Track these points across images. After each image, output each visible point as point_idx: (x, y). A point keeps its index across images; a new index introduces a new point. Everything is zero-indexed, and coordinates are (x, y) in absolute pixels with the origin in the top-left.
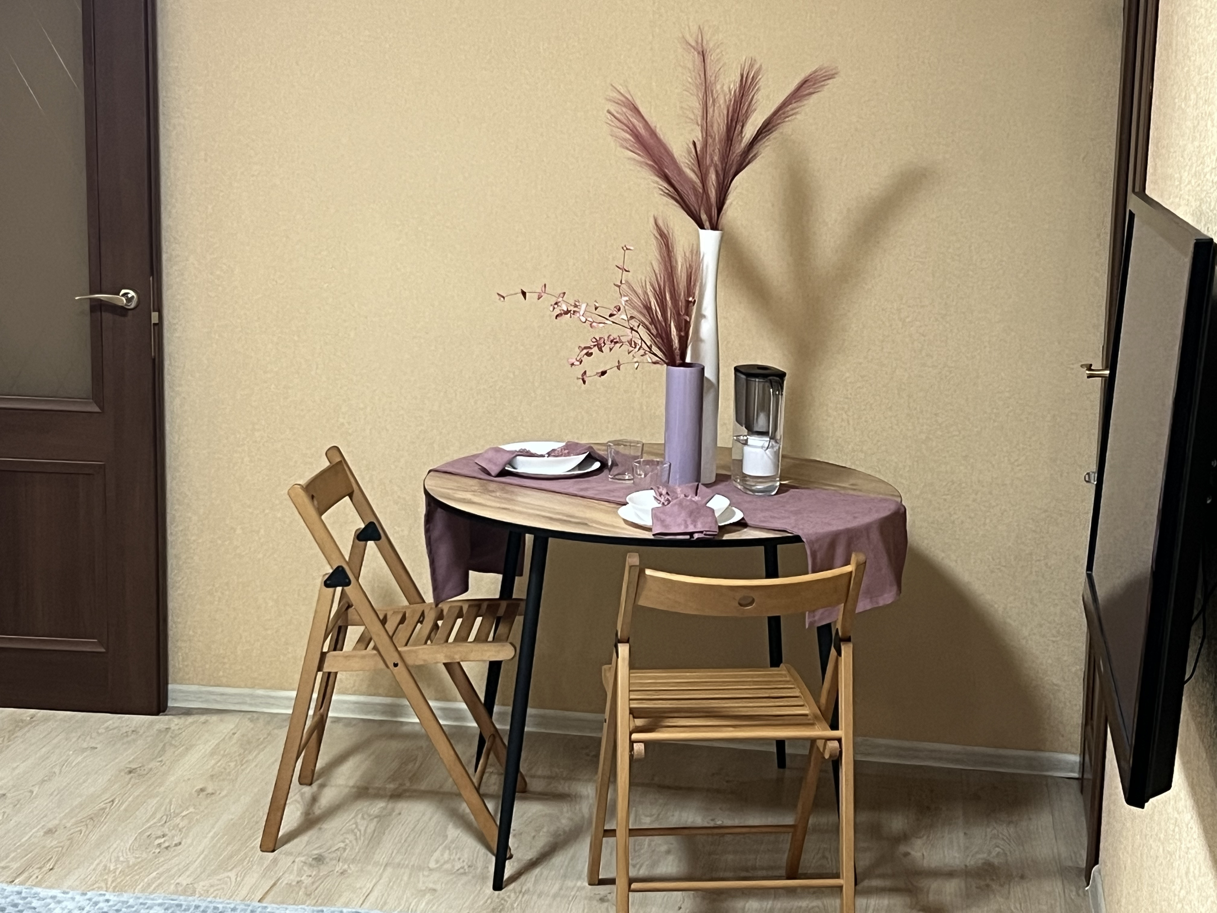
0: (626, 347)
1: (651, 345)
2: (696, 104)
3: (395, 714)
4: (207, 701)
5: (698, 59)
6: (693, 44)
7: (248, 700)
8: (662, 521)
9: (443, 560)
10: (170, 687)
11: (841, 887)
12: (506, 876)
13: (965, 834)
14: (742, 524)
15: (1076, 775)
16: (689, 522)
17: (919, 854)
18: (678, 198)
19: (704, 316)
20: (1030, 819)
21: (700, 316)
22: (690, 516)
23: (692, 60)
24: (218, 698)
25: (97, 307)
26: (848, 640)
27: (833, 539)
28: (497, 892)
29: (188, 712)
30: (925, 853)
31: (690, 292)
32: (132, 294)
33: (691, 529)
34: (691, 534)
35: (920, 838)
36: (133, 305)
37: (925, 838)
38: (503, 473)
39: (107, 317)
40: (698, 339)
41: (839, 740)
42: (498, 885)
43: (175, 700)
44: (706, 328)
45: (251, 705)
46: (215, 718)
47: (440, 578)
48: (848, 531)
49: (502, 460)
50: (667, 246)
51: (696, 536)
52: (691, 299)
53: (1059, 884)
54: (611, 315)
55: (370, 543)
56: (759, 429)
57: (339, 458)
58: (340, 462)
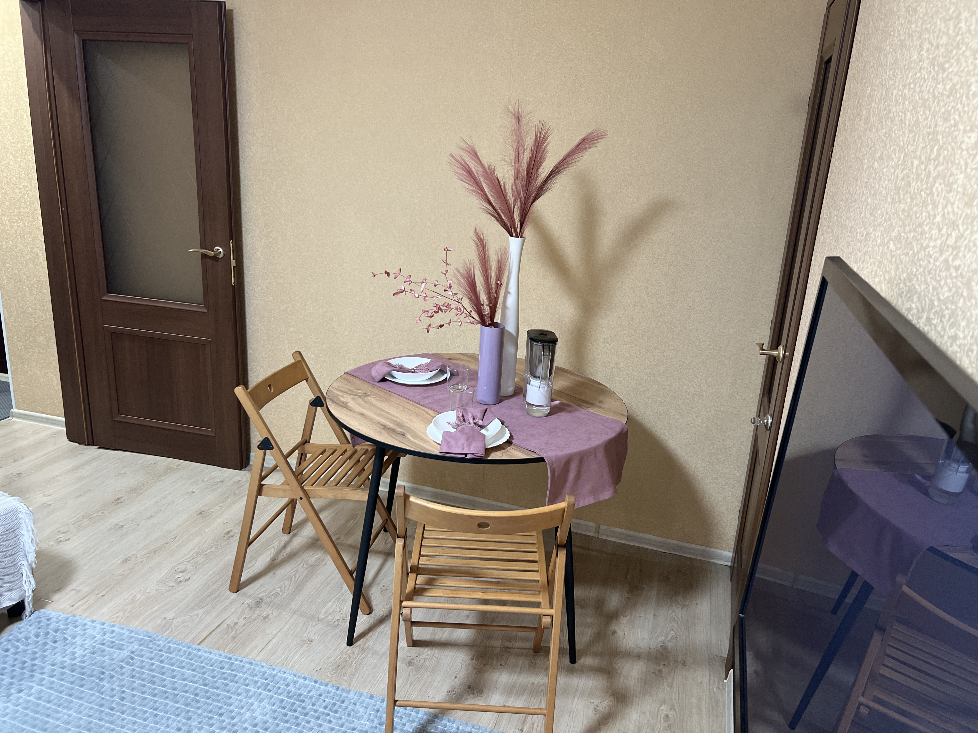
0: (454, 311)
1: (471, 311)
2: (511, 153)
5: (515, 121)
6: (513, 111)
8: (448, 443)
11: (545, 715)
12: (355, 635)
13: (654, 615)
14: (506, 445)
15: (729, 564)
16: (465, 445)
17: (622, 634)
18: (496, 215)
19: (509, 293)
20: (697, 604)
21: (507, 292)
22: (467, 440)
23: (509, 122)
25: (204, 256)
27: (569, 459)
28: (348, 647)
30: (626, 633)
31: (499, 277)
32: (221, 250)
33: (467, 451)
34: (466, 455)
35: (626, 616)
36: (221, 255)
37: (629, 617)
39: (209, 262)
40: (505, 307)
41: (552, 616)
42: (350, 642)
44: (511, 301)
48: (580, 453)
49: (385, 370)
50: (484, 248)
51: (469, 456)
52: (499, 282)
53: (707, 673)
54: (445, 291)
55: (319, 408)
56: (537, 375)
57: (299, 359)
58: (300, 361)
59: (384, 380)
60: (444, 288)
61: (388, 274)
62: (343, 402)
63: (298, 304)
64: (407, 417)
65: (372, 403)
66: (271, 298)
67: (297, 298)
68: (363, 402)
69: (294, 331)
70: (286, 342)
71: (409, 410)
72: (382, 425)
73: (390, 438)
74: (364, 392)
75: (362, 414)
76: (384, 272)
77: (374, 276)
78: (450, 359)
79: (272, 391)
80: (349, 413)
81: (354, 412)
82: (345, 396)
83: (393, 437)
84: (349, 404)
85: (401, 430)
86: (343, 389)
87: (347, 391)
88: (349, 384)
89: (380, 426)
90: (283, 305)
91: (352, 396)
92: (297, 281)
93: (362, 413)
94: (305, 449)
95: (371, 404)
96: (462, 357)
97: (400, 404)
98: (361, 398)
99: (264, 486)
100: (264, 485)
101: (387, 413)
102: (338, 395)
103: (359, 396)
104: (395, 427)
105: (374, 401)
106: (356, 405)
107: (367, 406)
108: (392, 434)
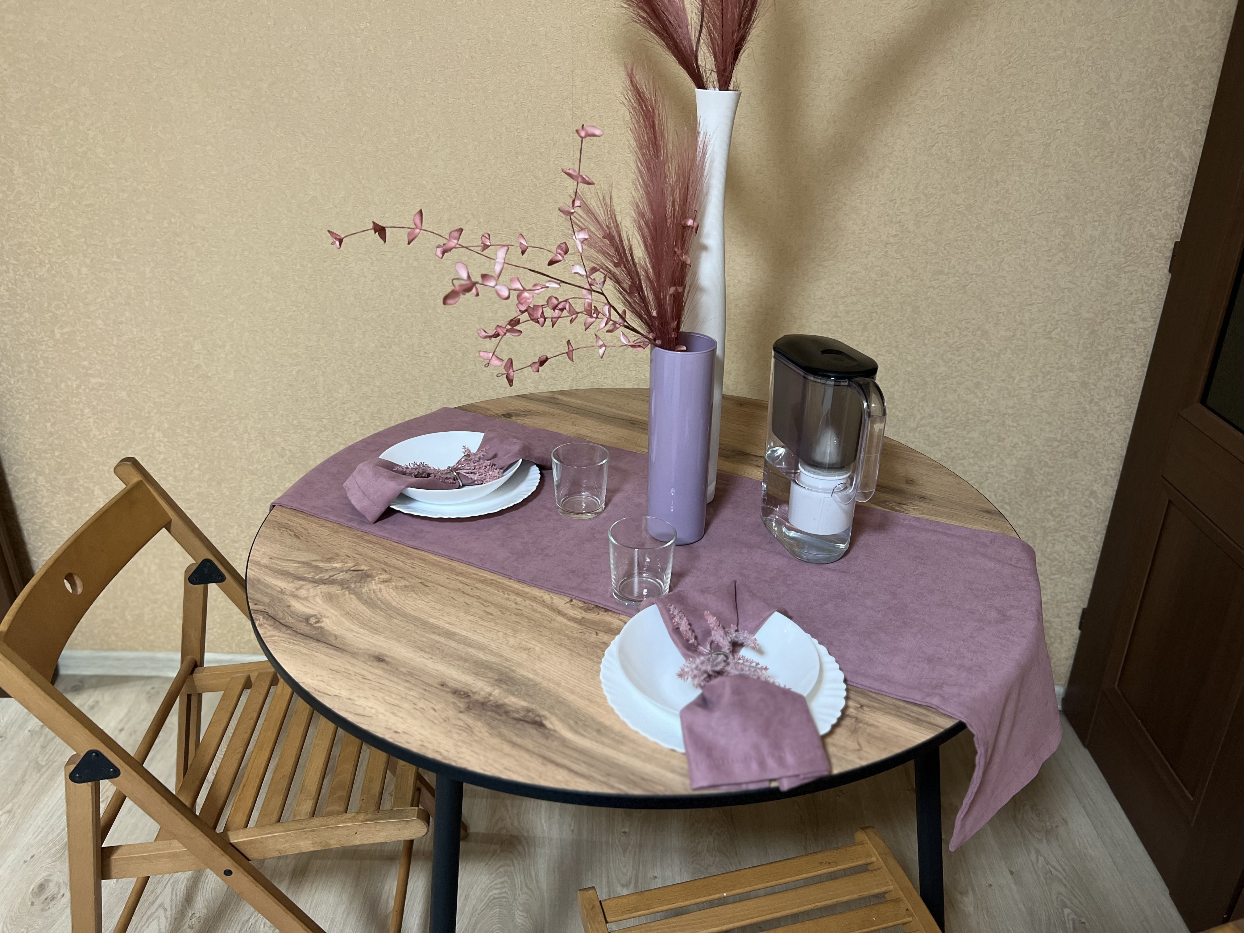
8: (709, 750)
16: (766, 750)
21: (700, 250)
22: (765, 733)
34: (777, 782)
44: (709, 269)
54: (551, 263)
55: (213, 588)
56: (818, 457)
57: (136, 478)
58: (139, 484)
59: (389, 513)
60: (550, 256)
61: (380, 231)
62: (307, 619)
63: (99, 322)
64: (512, 641)
65: (389, 605)
66: (27, 315)
67: (92, 308)
68: (362, 608)
69: (101, 385)
70: (87, 411)
71: (503, 609)
72: (456, 692)
73: (507, 748)
74: (350, 565)
75: (380, 659)
76: (371, 226)
77: (341, 241)
78: (508, 415)
79: (80, 590)
80: (339, 662)
81: (354, 654)
82: (303, 593)
83: (514, 744)
84: (328, 624)
85: (524, 703)
86: (291, 567)
87: (302, 571)
88: (297, 542)
89: (451, 698)
90: (61, 327)
91: (324, 588)
92: (84, 270)
93: (376, 651)
94: (197, 683)
95: (390, 611)
96: (531, 406)
97: (467, 589)
98: (349, 588)
99: (114, 857)
100: (112, 850)
101: (449, 635)
102: (282, 592)
103: (343, 584)
104: (497, 694)
105: (389, 594)
106: (347, 624)
107: (379, 618)
108: (504, 731)
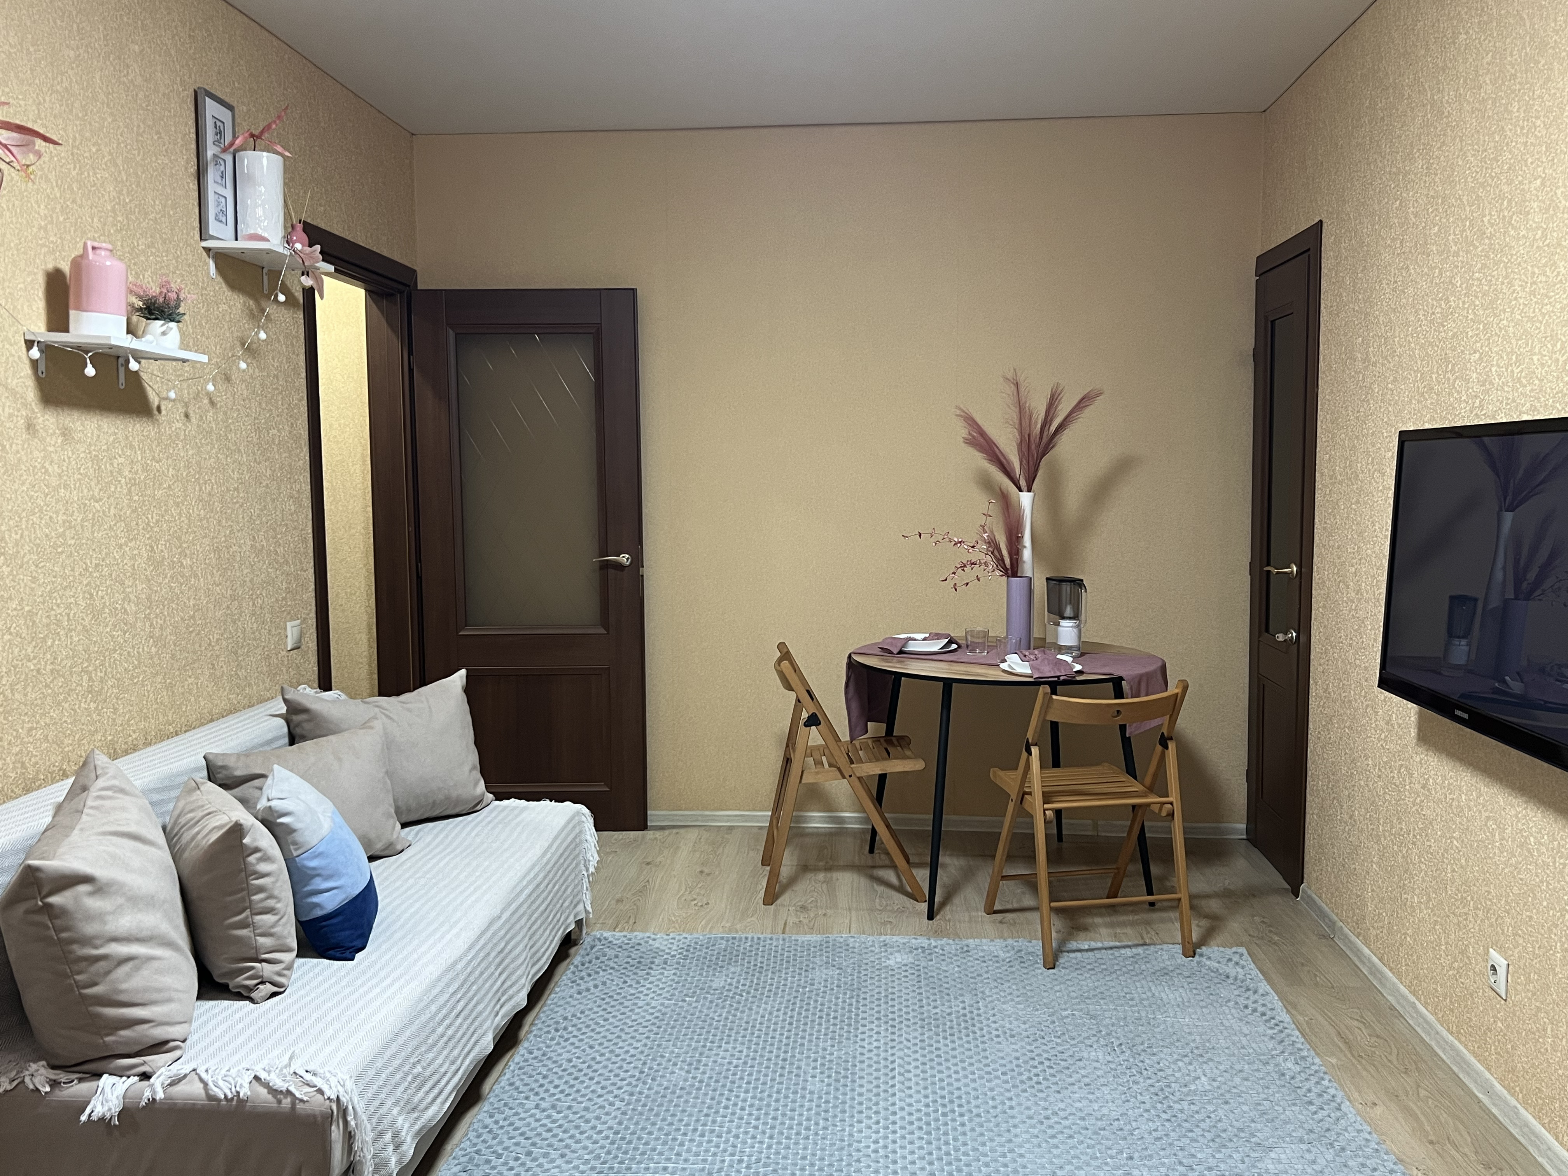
2: (1014, 416)
3: (798, 822)
4: (673, 821)
5: (1013, 387)
6: (1011, 378)
7: (700, 818)
8: (1038, 670)
9: (855, 713)
10: (649, 812)
11: (1179, 900)
14: (1080, 672)
16: (1056, 669)
21: (1023, 547)
22: (1050, 667)
23: (1009, 388)
24: (681, 818)
25: (606, 566)
26: (1171, 739)
27: (1140, 678)
28: (931, 921)
29: (662, 828)
31: (1018, 531)
32: (627, 556)
33: (1058, 674)
34: (1058, 677)
36: (627, 564)
38: (901, 652)
39: (611, 572)
40: (1022, 561)
41: (1171, 803)
42: (931, 917)
43: (652, 821)
44: (1027, 554)
45: (702, 821)
46: (682, 831)
47: (853, 724)
48: (1147, 674)
49: (899, 645)
50: (1006, 502)
51: (1062, 678)
52: (1019, 535)
56: (1067, 616)
